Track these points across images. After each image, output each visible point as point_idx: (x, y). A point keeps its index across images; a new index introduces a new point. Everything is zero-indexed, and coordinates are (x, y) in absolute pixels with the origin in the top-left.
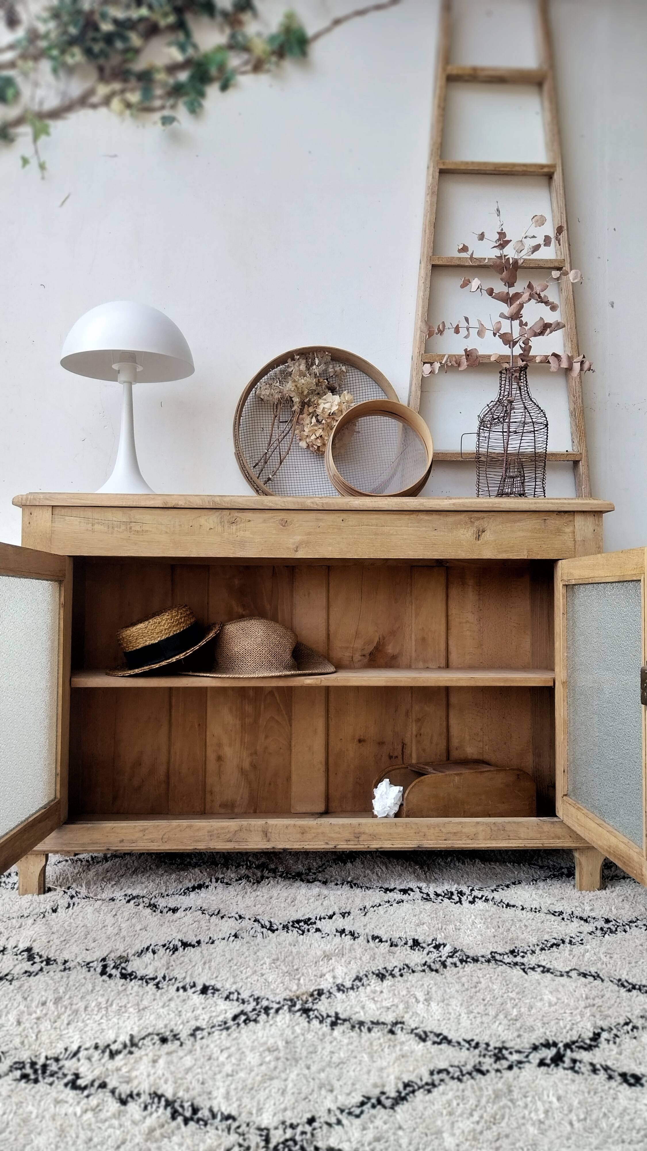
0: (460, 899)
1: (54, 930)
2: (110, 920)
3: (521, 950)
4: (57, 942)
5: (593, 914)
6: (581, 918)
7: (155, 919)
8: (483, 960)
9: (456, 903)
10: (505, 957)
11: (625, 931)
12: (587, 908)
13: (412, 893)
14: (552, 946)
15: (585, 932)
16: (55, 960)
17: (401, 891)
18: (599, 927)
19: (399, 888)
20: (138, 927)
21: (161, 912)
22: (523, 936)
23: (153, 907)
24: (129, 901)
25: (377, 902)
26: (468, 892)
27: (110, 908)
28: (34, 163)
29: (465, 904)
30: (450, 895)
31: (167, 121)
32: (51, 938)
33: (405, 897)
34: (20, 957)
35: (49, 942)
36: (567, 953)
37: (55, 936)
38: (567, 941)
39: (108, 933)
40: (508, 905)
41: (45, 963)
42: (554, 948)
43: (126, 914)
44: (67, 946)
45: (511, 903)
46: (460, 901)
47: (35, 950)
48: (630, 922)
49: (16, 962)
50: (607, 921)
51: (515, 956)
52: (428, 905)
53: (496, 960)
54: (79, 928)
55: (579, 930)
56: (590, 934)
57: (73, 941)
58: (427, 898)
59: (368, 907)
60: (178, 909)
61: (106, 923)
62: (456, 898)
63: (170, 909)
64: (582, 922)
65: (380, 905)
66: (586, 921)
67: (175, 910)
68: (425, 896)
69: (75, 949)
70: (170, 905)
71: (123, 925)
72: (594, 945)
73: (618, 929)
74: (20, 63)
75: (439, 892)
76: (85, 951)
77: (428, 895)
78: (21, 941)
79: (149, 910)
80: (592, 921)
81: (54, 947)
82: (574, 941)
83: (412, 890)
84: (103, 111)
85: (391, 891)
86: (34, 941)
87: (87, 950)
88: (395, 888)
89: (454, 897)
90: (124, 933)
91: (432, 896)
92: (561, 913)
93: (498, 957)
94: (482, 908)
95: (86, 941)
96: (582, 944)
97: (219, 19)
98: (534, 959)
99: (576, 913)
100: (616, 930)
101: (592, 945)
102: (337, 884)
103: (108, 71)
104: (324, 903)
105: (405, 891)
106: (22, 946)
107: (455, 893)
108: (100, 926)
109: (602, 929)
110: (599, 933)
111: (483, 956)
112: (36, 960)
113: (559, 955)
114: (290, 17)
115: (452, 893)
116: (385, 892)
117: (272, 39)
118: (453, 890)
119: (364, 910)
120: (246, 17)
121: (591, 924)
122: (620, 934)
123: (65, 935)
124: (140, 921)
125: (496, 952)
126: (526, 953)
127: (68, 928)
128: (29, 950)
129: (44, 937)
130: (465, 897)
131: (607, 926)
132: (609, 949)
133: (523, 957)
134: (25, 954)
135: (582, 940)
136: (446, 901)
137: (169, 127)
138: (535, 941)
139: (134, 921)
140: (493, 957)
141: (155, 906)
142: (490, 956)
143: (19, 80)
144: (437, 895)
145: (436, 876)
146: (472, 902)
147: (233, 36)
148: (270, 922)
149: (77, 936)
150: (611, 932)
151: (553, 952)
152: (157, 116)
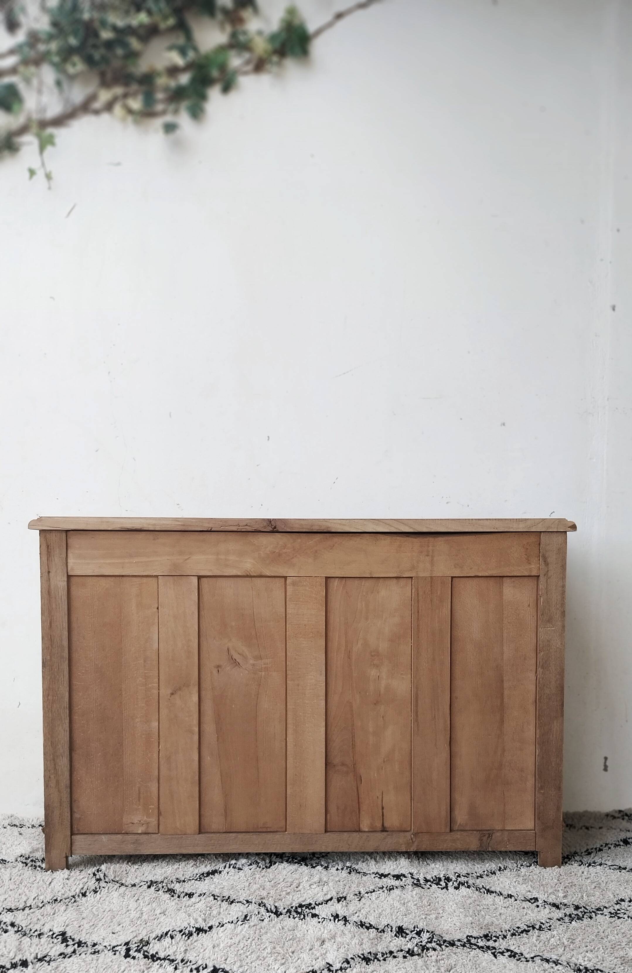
0: (447, 884)
1: (84, 915)
2: (133, 905)
3: (494, 935)
4: (87, 926)
5: (565, 901)
6: (554, 905)
7: (173, 903)
8: (458, 944)
9: (442, 889)
10: (479, 940)
11: (591, 918)
12: (561, 895)
13: (404, 879)
14: (522, 932)
15: (555, 918)
16: (85, 943)
17: (394, 876)
18: (568, 914)
19: (392, 873)
20: (158, 912)
21: (179, 897)
22: (497, 923)
23: (171, 891)
24: (149, 887)
25: (372, 888)
26: (454, 879)
27: (133, 893)
28: (40, 175)
29: (451, 889)
30: (437, 881)
31: (170, 128)
32: (82, 923)
33: (397, 883)
34: (55, 941)
35: (80, 927)
36: (535, 938)
37: (85, 921)
38: (537, 927)
39: (132, 916)
40: (488, 891)
41: (76, 945)
42: (524, 935)
43: (147, 899)
44: (96, 929)
45: (492, 889)
46: (446, 887)
47: (68, 934)
48: (597, 910)
49: (52, 945)
50: (577, 908)
51: (488, 940)
52: (417, 890)
53: (471, 944)
54: (105, 913)
55: (550, 916)
56: (559, 920)
57: (100, 925)
58: (417, 884)
59: (363, 892)
60: (193, 894)
61: (129, 908)
62: (443, 883)
63: (186, 894)
64: (554, 908)
65: (374, 891)
66: (557, 907)
67: (190, 895)
68: (415, 882)
69: (103, 933)
70: (186, 891)
71: (144, 909)
72: (560, 932)
73: (585, 916)
74: (22, 69)
75: (428, 878)
76: (111, 934)
77: (418, 880)
78: (55, 926)
79: (168, 896)
80: (563, 907)
81: (84, 931)
82: (543, 927)
83: (404, 876)
84: (105, 117)
85: (386, 876)
86: (67, 926)
87: (113, 933)
88: (389, 874)
89: (441, 883)
90: (145, 917)
91: (422, 882)
92: (536, 900)
93: (473, 941)
94: (465, 894)
95: (112, 924)
96: (550, 930)
97: (220, 16)
98: (504, 944)
99: (550, 900)
100: (583, 917)
101: (559, 930)
102: (337, 869)
103: (109, 76)
104: (324, 889)
105: (398, 877)
106: (57, 930)
107: (443, 879)
108: (125, 910)
109: (570, 916)
110: (567, 919)
111: (459, 940)
112: (69, 943)
113: (527, 941)
114: (292, 12)
115: (440, 879)
116: (380, 878)
117: (273, 38)
118: (441, 876)
119: (360, 896)
120: (247, 14)
121: (562, 911)
122: (586, 921)
123: (93, 921)
124: (160, 905)
125: (471, 936)
126: (498, 938)
127: (96, 913)
128: (63, 934)
129: (76, 922)
130: (451, 883)
131: (575, 912)
132: (573, 935)
133: (495, 941)
134: (60, 937)
135: (550, 926)
136: (434, 886)
137: (172, 137)
138: (507, 928)
139: (154, 905)
140: (469, 941)
141: (174, 891)
142: (465, 940)
143: (22, 87)
144: (427, 881)
145: (429, 862)
146: (457, 888)
147: (234, 35)
148: (276, 907)
149: (104, 920)
150: (578, 919)
151: (523, 937)
152: (158, 122)
